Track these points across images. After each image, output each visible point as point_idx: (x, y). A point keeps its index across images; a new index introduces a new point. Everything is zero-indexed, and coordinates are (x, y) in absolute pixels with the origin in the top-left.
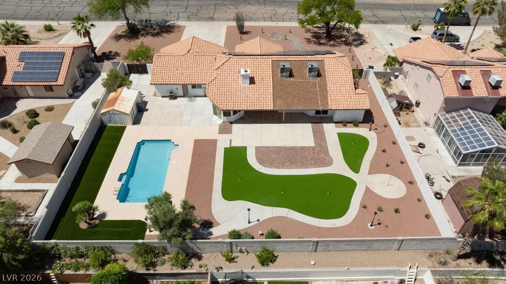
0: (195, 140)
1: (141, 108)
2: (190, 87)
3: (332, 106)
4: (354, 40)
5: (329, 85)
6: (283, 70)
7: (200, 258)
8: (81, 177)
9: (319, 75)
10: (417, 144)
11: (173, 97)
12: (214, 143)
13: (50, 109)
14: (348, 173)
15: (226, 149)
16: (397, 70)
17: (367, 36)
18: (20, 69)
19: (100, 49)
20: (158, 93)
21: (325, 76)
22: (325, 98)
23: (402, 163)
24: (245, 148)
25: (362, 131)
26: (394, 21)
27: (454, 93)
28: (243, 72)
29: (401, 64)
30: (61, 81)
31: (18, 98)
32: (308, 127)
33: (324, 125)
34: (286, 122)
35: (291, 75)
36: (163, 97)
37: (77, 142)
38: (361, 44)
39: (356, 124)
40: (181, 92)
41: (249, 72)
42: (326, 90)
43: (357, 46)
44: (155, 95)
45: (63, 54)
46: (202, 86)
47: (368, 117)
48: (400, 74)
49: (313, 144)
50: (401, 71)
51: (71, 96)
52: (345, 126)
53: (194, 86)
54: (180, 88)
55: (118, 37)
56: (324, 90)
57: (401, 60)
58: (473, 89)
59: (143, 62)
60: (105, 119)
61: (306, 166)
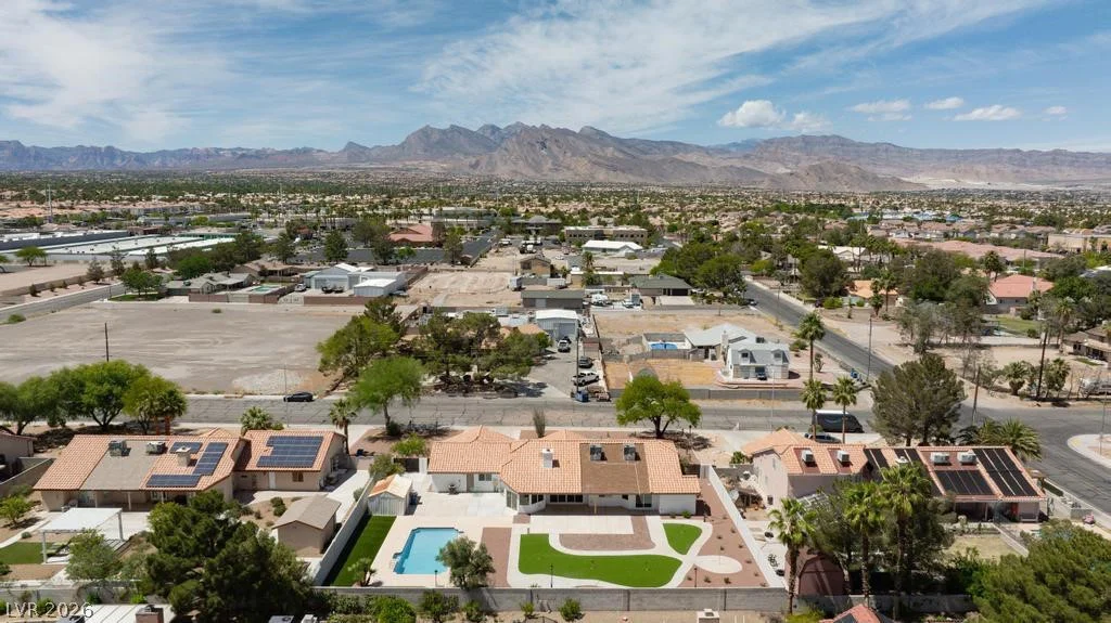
0: (485, 530)
1: (413, 501)
2: (476, 477)
3: (654, 488)
4: (695, 445)
5: (651, 470)
6: (593, 450)
7: (495, 616)
8: (350, 552)
9: (637, 458)
10: (763, 534)
11: (453, 491)
12: (507, 532)
13: (295, 499)
14: (674, 554)
15: (523, 537)
16: (747, 468)
17: (713, 440)
18: (268, 454)
19: (354, 446)
20: (434, 488)
21: (645, 460)
22: (645, 481)
23: (741, 547)
24: (547, 535)
25: (696, 522)
26: (755, 427)
27: (798, 470)
28: (544, 451)
29: (751, 460)
30: (317, 466)
31: (255, 491)
32: (628, 519)
33: (647, 517)
34: (598, 514)
35: (603, 458)
36: (441, 492)
37: (340, 525)
38: (705, 447)
39: (688, 516)
40: (464, 486)
41: (552, 451)
42: (647, 474)
43: (699, 449)
44: (430, 490)
45: (321, 438)
46: (493, 476)
47: (702, 509)
48: (752, 474)
49: (632, 532)
50: (751, 469)
51: (322, 489)
52: (674, 518)
53: (482, 477)
54: (464, 478)
55: (373, 440)
56: (644, 473)
57: (749, 456)
58: (819, 466)
59: (415, 457)
60: (372, 506)
61: (622, 549)
